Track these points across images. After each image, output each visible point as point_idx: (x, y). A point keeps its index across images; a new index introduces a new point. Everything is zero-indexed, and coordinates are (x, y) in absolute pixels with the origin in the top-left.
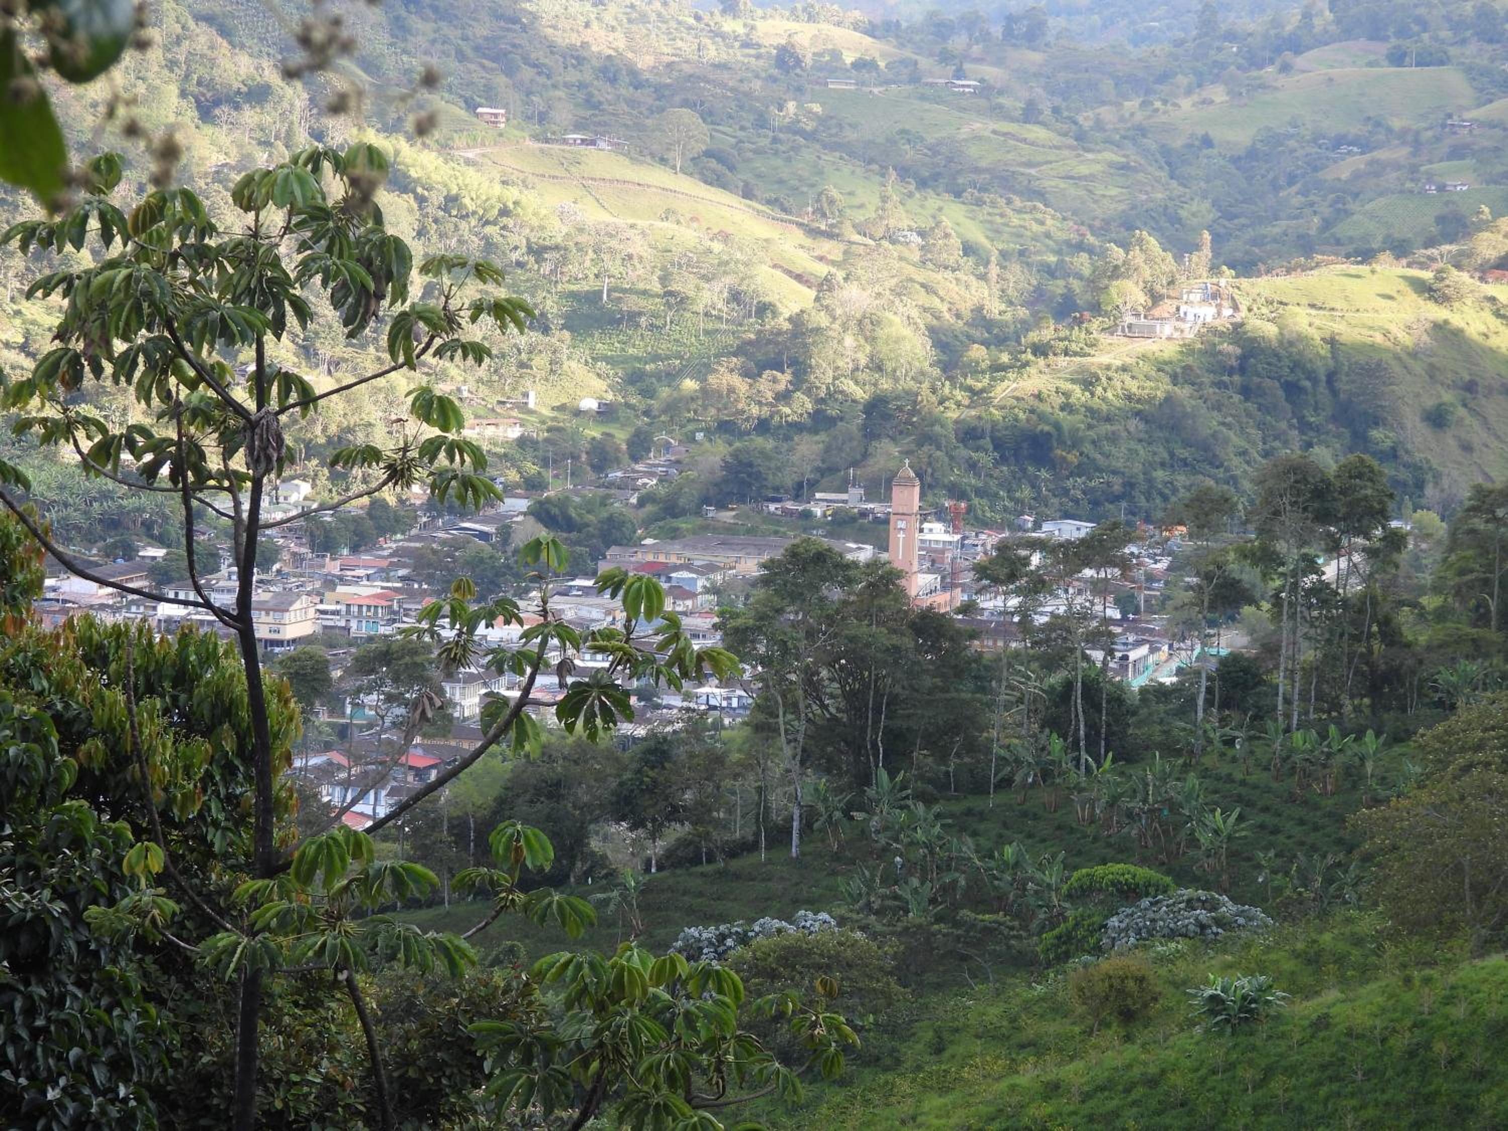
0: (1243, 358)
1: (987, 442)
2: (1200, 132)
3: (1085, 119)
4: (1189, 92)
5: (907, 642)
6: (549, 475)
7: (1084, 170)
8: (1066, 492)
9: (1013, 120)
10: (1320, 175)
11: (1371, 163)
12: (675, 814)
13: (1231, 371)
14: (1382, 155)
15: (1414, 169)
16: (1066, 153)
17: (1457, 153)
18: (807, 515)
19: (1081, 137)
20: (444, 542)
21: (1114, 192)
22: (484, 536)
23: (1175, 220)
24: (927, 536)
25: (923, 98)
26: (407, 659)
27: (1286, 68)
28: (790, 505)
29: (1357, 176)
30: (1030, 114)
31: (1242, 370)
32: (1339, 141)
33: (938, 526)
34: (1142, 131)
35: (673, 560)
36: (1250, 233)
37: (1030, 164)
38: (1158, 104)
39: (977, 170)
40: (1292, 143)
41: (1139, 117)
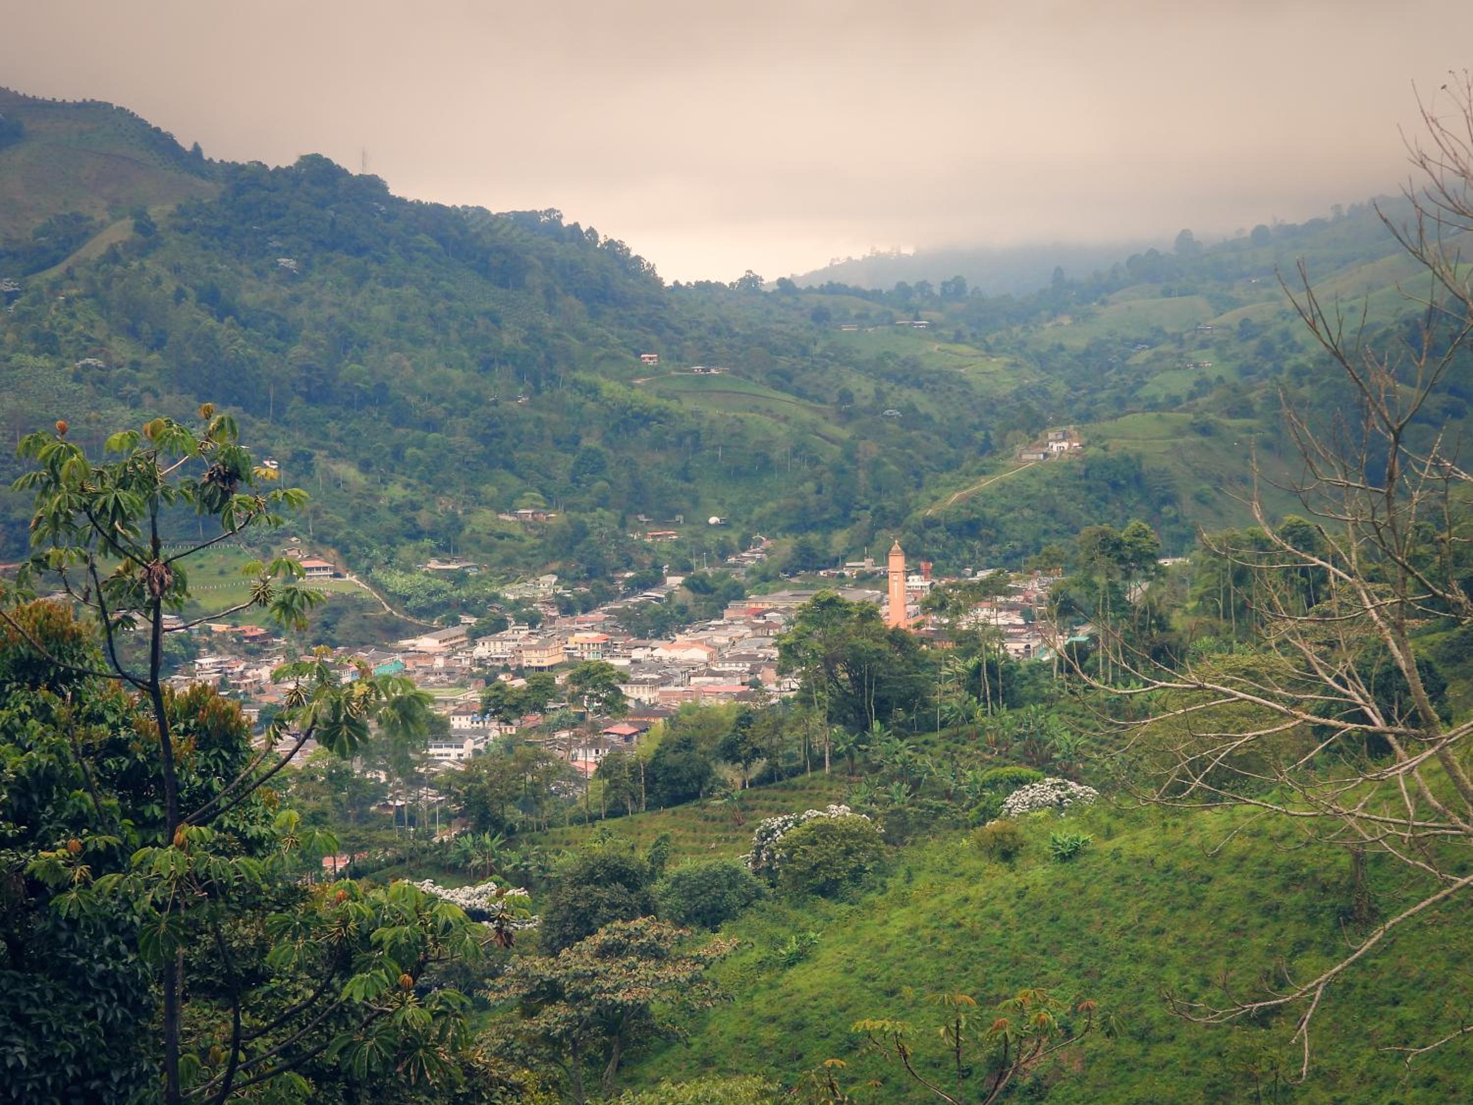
0: (1087, 471)
1: (942, 527)
2: (1057, 342)
3: (991, 340)
4: (1049, 320)
5: (884, 647)
6: (694, 561)
7: (991, 369)
8: (990, 553)
9: (949, 342)
10: (1128, 362)
11: (1155, 354)
12: (756, 753)
13: (1080, 478)
14: (1162, 348)
15: (1180, 356)
16: (980, 359)
17: (1204, 345)
18: (842, 576)
19: (988, 349)
20: (634, 604)
21: (1010, 380)
22: (658, 599)
23: (1045, 393)
24: (911, 583)
25: (896, 332)
26: (600, 675)
27: (1103, 303)
28: (831, 571)
29: (1148, 361)
30: (959, 338)
31: (1086, 476)
32: (1136, 342)
33: (916, 577)
34: (1023, 344)
35: (767, 606)
36: (1089, 398)
37: (961, 367)
38: (1032, 328)
39: (930, 372)
40: (1110, 345)
41: (1021, 336)
